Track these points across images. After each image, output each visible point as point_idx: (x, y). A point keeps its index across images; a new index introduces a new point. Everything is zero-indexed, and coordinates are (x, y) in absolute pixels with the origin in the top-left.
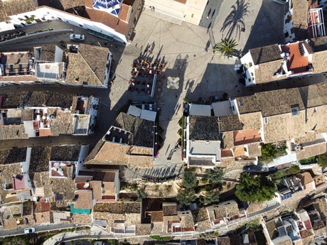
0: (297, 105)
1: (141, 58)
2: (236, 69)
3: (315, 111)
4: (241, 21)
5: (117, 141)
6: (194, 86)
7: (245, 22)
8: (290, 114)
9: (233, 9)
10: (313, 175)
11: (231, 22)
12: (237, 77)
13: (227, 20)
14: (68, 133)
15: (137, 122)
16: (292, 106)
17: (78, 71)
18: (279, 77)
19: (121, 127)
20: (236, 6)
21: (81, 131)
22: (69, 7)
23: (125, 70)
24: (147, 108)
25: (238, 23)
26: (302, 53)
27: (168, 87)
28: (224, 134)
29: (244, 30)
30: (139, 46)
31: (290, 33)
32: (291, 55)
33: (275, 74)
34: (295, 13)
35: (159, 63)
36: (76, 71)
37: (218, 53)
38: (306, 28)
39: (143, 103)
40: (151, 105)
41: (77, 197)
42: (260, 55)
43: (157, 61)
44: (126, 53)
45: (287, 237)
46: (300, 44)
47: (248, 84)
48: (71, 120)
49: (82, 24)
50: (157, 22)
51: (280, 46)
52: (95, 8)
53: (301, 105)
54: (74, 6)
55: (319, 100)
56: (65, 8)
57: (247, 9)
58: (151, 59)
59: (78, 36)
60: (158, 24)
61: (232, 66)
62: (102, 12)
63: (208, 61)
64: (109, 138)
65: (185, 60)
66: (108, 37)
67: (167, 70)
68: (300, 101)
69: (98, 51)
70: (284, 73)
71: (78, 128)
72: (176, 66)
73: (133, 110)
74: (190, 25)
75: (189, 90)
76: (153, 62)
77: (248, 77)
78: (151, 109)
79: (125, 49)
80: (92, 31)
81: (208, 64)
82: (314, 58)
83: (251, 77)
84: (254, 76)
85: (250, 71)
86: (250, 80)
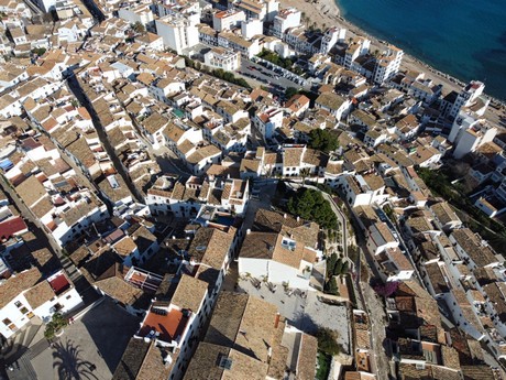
0: (220, 355)
3: (244, 334)
4: (80, 364)
7: (85, 359)
8: (226, 372)
9: (57, 367)
10: (352, 368)
16: (218, 364)
18: (171, 359)
20: (58, 359)
25: (80, 369)
26: (164, 313)
29: (93, 367)
31: (138, 311)
32: (157, 327)
33: (164, 363)
34: (117, 296)
38: (142, 293)
42: (127, 369)
46: (153, 311)
51: (135, 337)
53: (222, 349)
55: (233, 321)
57: (74, 346)
68: (217, 348)
70: (171, 349)
82: (178, 303)
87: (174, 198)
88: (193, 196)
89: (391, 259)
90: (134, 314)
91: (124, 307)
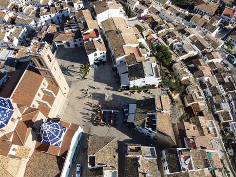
1: (92, 121)
2: (97, 67)
3: (118, 27)
5: (155, 122)
6: (109, 87)
7: (68, 66)
10: (148, 35)
11: (68, 73)
12: (101, 66)
13: (66, 75)
14: (156, 163)
15: (139, 111)
17: (108, 157)
18: (102, 41)
19: (145, 121)
21: (152, 153)
22: (58, 169)
23: (102, 131)
24: (127, 112)
25: (69, 68)
26: (88, 33)
27: (112, 99)
28: (138, 61)
29: (73, 66)
30: (84, 123)
31: (75, 43)
33: (101, 43)
34: (66, 40)
36: (108, 158)
37: (87, 77)
38: (74, 34)
39: (124, 115)
40: (125, 110)
41: (202, 147)
42: (90, 50)
43: (94, 111)
44: (90, 131)
45: (184, 46)
46: (84, 35)
47: (105, 59)
48: (146, 160)
49: (68, 166)
50: (67, 114)
51: (85, 42)
52: (60, 146)
54: (57, 166)
55: (112, 26)
56: (58, 172)
58: (93, 115)
59: (78, 169)
60: (68, 112)
61: (95, 69)
62: (64, 139)
63: (93, 81)
64: (154, 128)
65: (92, 94)
66: (78, 144)
67: (99, 104)
69: (92, 142)
70: (100, 39)
71: (151, 155)
72: (96, 99)
73: (130, 119)
74: (70, 94)
75: (112, 90)
76: (95, 113)
77: (102, 58)
78: (127, 110)
79: (87, 133)
80: (74, 158)
81: (94, 81)
82: (91, 28)
83: (102, 54)
84: (102, 52)
85: (99, 56)
86: (104, 56)
87: (53, 13)
88: (61, 9)
89: (139, 8)
90: (74, 47)
91: (69, 46)
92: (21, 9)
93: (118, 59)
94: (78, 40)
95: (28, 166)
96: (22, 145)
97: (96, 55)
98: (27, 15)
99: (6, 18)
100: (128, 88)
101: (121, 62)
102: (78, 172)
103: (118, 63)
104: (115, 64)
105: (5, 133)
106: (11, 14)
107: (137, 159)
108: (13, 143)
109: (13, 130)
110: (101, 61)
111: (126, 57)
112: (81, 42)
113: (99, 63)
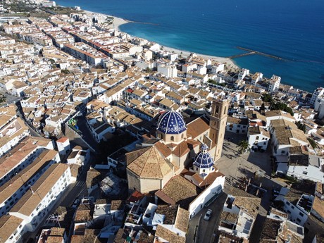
15: (294, 191)
19: (298, 200)
22: (196, 192)
24: (277, 193)
25: (224, 144)
26: (256, 122)
27: (263, 176)
28: (303, 152)
29: (229, 144)
31: (238, 128)
33: (266, 131)
35: (242, 181)
37: (241, 155)
38: (241, 120)
40: (275, 191)
42: (253, 132)
43: (239, 181)
46: (250, 122)
47: (265, 147)
51: (250, 126)
52: (205, 178)
59: (208, 212)
61: (251, 153)
62: (210, 174)
63: (245, 160)
70: (266, 128)
71: (296, 230)
77: (263, 145)
78: (278, 191)
81: (247, 161)
82: (260, 119)
83: (264, 140)
84: (265, 137)
85: (260, 140)
86: (265, 143)
90: (235, 132)
91: (231, 129)
92: (196, 100)
93: (281, 147)
94: (242, 126)
95: (172, 180)
96: (180, 156)
97: (257, 138)
98: (199, 104)
99: (182, 101)
100: (283, 176)
101: (283, 152)
102: (207, 215)
103: (279, 153)
104: (276, 152)
105: (173, 142)
106: (187, 100)
107: (279, 223)
108: (173, 152)
109: (178, 143)
110: (260, 147)
111: (291, 148)
112: (244, 129)
113: (257, 149)
